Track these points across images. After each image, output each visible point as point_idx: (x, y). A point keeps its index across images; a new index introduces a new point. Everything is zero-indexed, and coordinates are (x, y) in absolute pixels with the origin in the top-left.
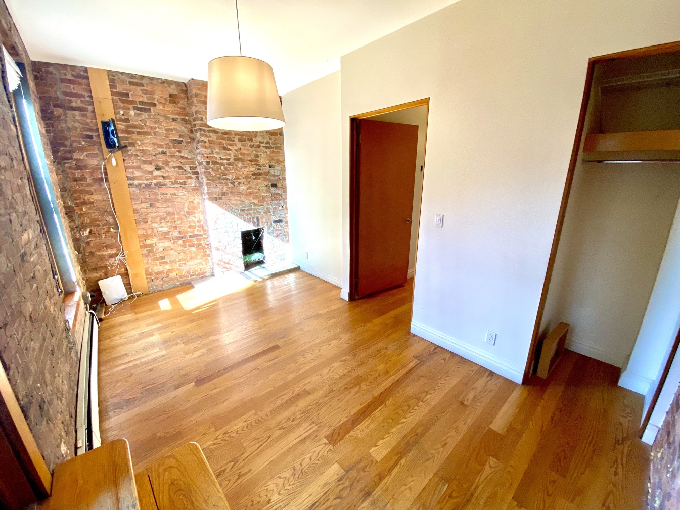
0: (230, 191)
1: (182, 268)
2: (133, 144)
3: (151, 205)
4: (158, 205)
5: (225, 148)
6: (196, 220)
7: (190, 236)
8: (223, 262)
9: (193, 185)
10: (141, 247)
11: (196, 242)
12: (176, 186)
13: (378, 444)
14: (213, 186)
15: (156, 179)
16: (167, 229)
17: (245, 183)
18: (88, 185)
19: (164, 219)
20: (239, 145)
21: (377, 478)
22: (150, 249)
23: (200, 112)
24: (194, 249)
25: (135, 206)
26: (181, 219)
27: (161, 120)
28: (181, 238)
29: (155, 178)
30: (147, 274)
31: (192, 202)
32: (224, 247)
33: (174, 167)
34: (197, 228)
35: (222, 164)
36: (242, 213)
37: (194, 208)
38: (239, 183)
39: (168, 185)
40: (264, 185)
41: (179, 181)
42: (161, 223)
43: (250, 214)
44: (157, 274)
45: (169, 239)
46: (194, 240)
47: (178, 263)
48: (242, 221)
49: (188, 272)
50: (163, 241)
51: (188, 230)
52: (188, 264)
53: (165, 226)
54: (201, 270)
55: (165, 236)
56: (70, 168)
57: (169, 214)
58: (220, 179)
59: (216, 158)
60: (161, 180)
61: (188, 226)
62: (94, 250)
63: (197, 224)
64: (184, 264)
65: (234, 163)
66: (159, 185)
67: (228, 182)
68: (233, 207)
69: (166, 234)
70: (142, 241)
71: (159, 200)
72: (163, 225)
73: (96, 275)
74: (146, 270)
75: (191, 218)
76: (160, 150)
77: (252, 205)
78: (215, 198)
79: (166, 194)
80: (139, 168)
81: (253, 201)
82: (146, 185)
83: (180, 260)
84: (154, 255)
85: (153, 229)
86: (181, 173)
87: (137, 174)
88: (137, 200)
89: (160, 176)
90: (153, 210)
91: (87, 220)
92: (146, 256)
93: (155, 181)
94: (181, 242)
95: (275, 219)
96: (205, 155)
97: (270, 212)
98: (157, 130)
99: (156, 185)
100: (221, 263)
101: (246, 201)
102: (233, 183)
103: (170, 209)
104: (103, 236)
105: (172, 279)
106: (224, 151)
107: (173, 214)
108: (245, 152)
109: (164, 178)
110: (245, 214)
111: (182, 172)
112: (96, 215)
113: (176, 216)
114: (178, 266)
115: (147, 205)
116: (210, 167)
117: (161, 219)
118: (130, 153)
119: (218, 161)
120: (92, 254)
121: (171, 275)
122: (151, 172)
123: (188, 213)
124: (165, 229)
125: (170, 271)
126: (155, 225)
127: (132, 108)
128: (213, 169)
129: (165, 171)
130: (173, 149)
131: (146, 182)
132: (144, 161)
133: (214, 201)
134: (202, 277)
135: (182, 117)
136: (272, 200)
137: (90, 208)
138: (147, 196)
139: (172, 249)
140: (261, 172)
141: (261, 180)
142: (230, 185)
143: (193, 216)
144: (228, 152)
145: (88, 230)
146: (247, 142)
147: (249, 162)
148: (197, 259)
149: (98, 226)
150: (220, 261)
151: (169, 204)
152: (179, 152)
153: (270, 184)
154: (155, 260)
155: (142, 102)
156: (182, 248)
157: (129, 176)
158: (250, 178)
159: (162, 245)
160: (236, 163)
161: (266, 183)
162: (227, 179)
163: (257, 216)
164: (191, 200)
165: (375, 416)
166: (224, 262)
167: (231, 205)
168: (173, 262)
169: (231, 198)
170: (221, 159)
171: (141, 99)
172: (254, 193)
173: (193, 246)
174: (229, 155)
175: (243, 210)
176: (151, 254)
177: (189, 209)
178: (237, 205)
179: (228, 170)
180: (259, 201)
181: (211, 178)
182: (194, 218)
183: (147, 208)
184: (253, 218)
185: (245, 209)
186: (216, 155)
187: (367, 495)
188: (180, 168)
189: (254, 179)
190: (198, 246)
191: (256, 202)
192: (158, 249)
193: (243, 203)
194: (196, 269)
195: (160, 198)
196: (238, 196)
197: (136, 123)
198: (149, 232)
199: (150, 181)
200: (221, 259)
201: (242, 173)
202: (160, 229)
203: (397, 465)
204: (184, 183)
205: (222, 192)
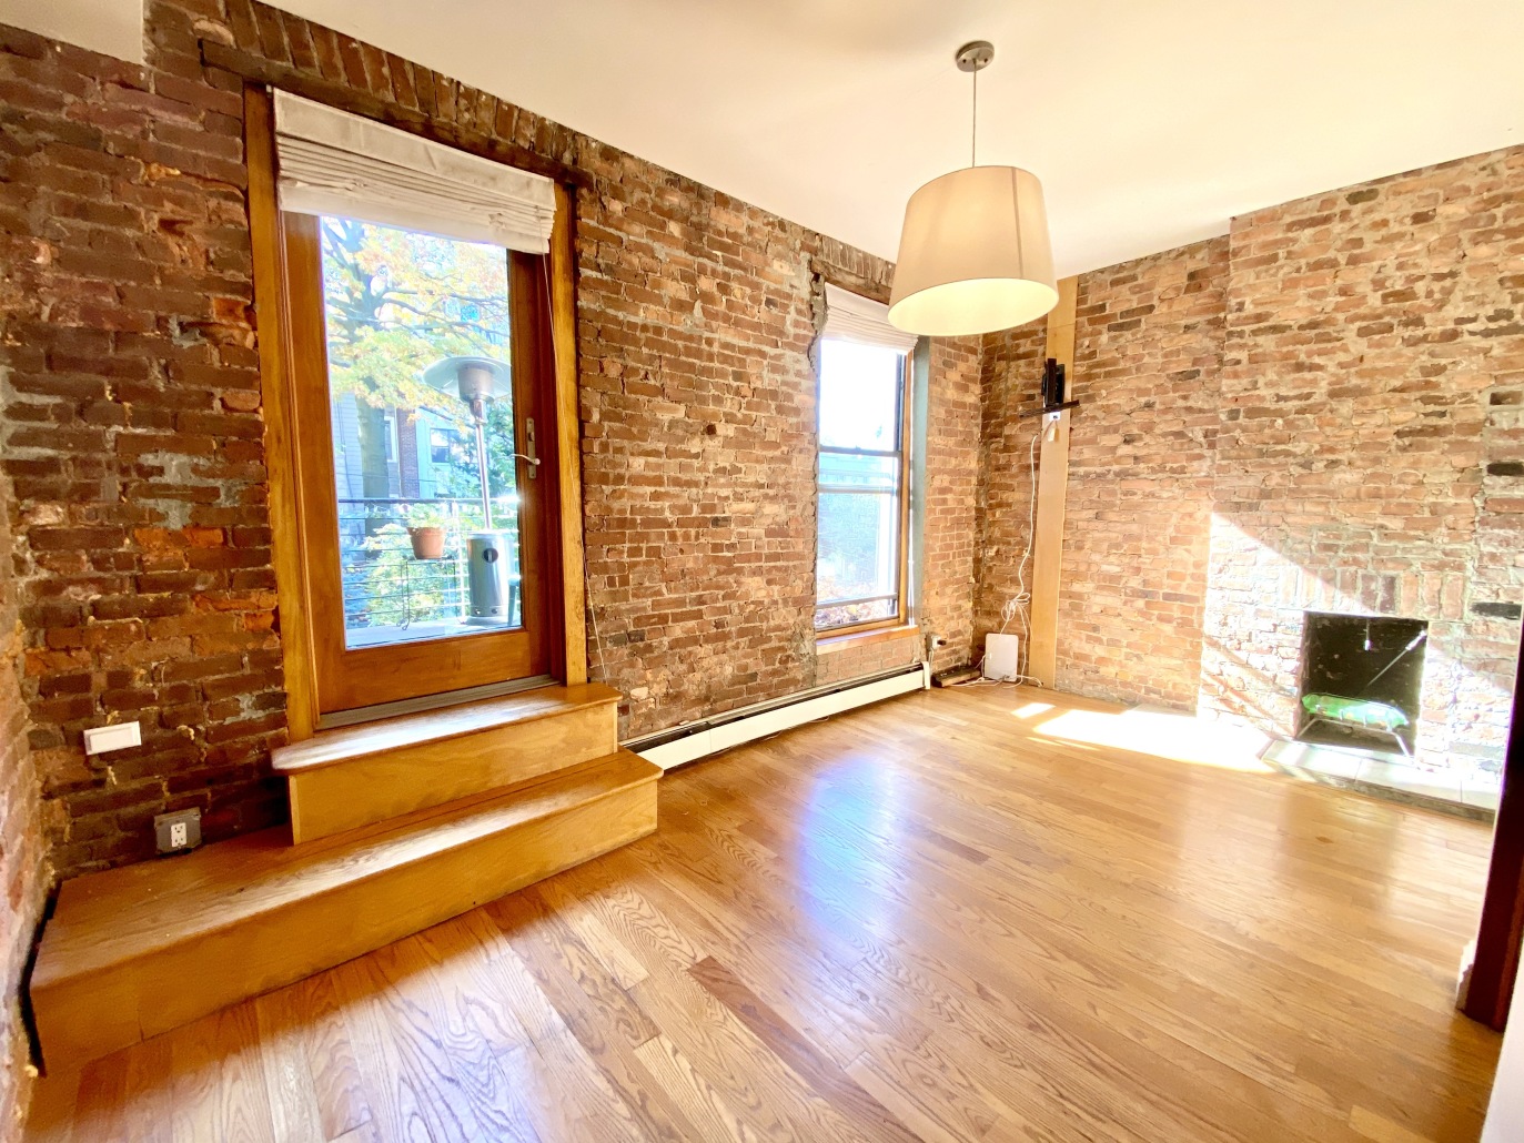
0: (1292, 486)
1: (1131, 663)
2: (1090, 398)
3: (1097, 516)
4: (1111, 516)
5: (1300, 367)
6: (1192, 559)
7: (1167, 597)
8: (1221, 682)
9: (1203, 474)
10: (1062, 594)
11: (1176, 614)
12: (1160, 475)
13: (679, 1056)
14: (1235, 473)
15: (1118, 463)
16: (1118, 569)
17: (1359, 463)
18: (1012, 476)
19: (1118, 546)
20: (1358, 346)
21: (596, 1043)
22: (1075, 603)
23: (1240, 289)
24: (1168, 629)
25: (1070, 516)
26: (1153, 552)
27: (1157, 337)
28: (1145, 595)
29: (1118, 461)
30: (1060, 652)
31: (1191, 515)
32: (1236, 642)
33: (1164, 435)
34: (1189, 580)
35: (1280, 413)
36: (1323, 555)
37: (1192, 530)
38: (1333, 464)
39: (1142, 476)
40: (1448, 468)
41: (1168, 466)
42: (1109, 554)
43: (1356, 562)
44: (1078, 657)
45: (1116, 590)
46: (1175, 608)
47: (1124, 650)
48: (1318, 583)
49: (1143, 679)
50: (1105, 593)
51: (1166, 581)
52: (1147, 659)
53: (1116, 562)
54: (1175, 685)
55: (1110, 583)
56: (996, 450)
57: (1128, 537)
58: (1261, 454)
59: (1262, 399)
60: (1129, 465)
61: (1166, 570)
62: (994, 582)
63: (1191, 570)
64: (1137, 656)
65: (1324, 404)
66: (1123, 475)
67: (1291, 460)
68: (1292, 534)
69: (1115, 578)
70: (1066, 583)
71: (1115, 506)
72: (1112, 559)
73: (987, 623)
74: (1060, 643)
75: (1179, 552)
76: (1143, 400)
77: (1374, 533)
78: (1236, 507)
79: (1135, 494)
80: (1092, 442)
81: (1380, 521)
82: (1099, 476)
83: (1128, 646)
84: (1080, 617)
85: (1089, 564)
86: (1177, 447)
87: (1088, 453)
88: (1075, 503)
89: (1129, 456)
90: (1100, 525)
91: (997, 533)
92: (1066, 614)
93: (1116, 468)
94: (1140, 603)
95: (1485, 597)
96: (1230, 396)
97: (1460, 567)
98: (1146, 360)
99: (1117, 474)
100: (1217, 684)
101: (1348, 521)
102: (1307, 465)
103: (1134, 528)
104: (1011, 562)
105: (1102, 680)
106: (1297, 375)
107: (1139, 539)
108: (1379, 364)
109: (1136, 458)
110: (1336, 560)
111: (1182, 444)
112: (1010, 525)
113: (1144, 544)
114: (1122, 657)
115: (1091, 514)
116: (1240, 426)
117: (1110, 547)
118: (1083, 415)
119: (1267, 405)
120: (991, 587)
121: (1103, 670)
122: (1113, 449)
123: (1173, 540)
124: (1115, 569)
125: (1101, 660)
126: (1096, 557)
127: (1105, 331)
128: (1245, 430)
129: (1141, 444)
130: (1171, 394)
131: (1099, 470)
132: (1105, 427)
133: (1231, 514)
134: (1175, 707)
135: (1211, 317)
136: (1483, 522)
137: (1005, 514)
138: (1094, 497)
139: (1119, 615)
140: (1442, 422)
141: (1435, 452)
142: (1296, 470)
143: (1186, 550)
144: (1308, 375)
145: (995, 548)
146: (1398, 331)
147: (1388, 396)
148: (1171, 656)
149: (1009, 543)
150: (1213, 676)
151: (1135, 516)
152: (1185, 398)
153: (1484, 464)
154: (1079, 627)
155: (1127, 312)
156: (1141, 619)
157: (1074, 458)
158: (1385, 445)
159: (1099, 601)
160: (1334, 404)
161: (1460, 460)
162: (1288, 454)
163: (1392, 573)
164: (1190, 510)
165: (767, 1060)
166: (1227, 687)
167: (1284, 527)
168: (1113, 643)
169: (1290, 506)
170: (1280, 398)
171: (1125, 307)
172: (1390, 495)
173: (1169, 620)
174: (1314, 382)
175: (1327, 548)
176: (1075, 613)
177: (1177, 529)
178: (1307, 529)
179: (1297, 427)
180: (1410, 523)
181: (1234, 453)
182: (1185, 554)
183: (1089, 520)
184: (1368, 579)
185: (1337, 546)
186: (1263, 392)
187: (570, 1024)
188: (1179, 435)
189: (1404, 449)
190: (1181, 625)
191: (1395, 524)
192: (1088, 607)
193: (1335, 525)
194: (1165, 679)
195: (1118, 502)
196: (1319, 504)
197: (1105, 357)
198: (1083, 568)
199: (1107, 468)
200: (1217, 671)
201: (1351, 432)
202: (1105, 567)
203: (616, 1091)
204: (1182, 470)
205: (1262, 490)
